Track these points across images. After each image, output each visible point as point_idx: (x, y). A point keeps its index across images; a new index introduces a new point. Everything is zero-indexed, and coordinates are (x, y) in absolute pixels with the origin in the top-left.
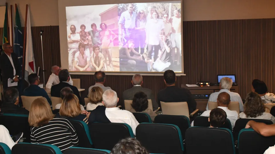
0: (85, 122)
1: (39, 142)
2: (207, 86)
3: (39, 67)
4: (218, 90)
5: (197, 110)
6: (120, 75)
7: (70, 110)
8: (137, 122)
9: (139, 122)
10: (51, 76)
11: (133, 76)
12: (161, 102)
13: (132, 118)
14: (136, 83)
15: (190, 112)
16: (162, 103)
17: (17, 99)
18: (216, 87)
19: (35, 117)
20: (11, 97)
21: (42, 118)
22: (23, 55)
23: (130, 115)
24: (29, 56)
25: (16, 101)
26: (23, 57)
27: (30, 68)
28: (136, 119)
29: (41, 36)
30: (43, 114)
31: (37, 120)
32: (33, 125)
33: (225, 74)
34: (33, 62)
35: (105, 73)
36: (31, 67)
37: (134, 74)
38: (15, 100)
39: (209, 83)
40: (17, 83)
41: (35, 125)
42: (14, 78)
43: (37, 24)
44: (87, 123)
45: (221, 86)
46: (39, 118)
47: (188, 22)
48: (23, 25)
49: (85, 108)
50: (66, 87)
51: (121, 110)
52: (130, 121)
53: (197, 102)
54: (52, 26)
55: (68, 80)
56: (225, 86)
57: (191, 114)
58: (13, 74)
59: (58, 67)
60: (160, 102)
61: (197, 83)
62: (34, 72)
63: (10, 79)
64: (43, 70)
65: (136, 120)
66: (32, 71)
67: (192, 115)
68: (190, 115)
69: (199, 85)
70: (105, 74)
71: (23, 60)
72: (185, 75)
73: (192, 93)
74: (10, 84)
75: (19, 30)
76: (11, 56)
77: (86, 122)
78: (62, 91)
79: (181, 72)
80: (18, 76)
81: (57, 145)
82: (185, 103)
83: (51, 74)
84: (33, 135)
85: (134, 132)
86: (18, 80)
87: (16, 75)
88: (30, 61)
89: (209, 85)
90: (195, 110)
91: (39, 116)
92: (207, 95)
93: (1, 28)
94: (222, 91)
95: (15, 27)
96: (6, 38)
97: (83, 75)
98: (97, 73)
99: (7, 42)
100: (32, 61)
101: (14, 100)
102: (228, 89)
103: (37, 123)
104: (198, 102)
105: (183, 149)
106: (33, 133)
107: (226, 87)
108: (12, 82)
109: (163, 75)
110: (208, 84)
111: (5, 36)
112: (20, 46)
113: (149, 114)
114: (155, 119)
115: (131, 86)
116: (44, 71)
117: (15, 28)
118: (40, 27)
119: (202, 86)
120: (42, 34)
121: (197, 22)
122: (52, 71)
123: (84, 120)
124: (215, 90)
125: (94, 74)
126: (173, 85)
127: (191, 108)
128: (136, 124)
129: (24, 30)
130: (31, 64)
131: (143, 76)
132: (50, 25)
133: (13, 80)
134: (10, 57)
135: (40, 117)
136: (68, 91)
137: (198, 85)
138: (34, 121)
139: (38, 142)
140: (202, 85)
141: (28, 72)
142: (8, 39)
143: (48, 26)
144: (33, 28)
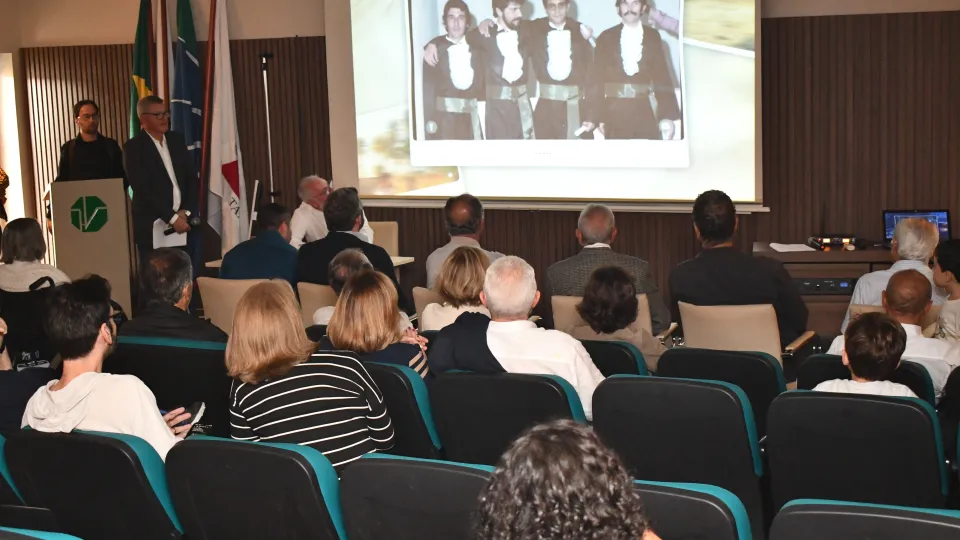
0: (417, 369)
1: (260, 434)
2: (846, 249)
3: (257, 182)
4: (888, 264)
5: (810, 334)
6: (536, 211)
7: (360, 328)
8: (598, 372)
9: (604, 372)
10: (297, 211)
11: (582, 214)
12: (680, 303)
13: (579, 359)
14: (594, 237)
15: (785, 341)
16: (685, 307)
17: (185, 290)
18: (880, 252)
19: (249, 350)
20: (163, 280)
21: (271, 354)
22: (201, 140)
23: (573, 349)
24: (224, 145)
25: (180, 296)
26: (202, 145)
27: (227, 184)
28: (594, 361)
29: (265, 72)
30: (273, 341)
31: (255, 360)
32: (240, 374)
33: (910, 207)
34: (236, 163)
35: (481, 203)
36: (229, 181)
37: (584, 208)
38: (176, 295)
39: (853, 240)
40: (185, 235)
41: (247, 378)
42: (175, 218)
43: (251, 32)
44: (423, 375)
45: (897, 248)
46: (261, 354)
47: (780, 21)
48: (202, 36)
49: (416, 324)
50: (349, 251)
51: (542, 329)
52: (572, 369)
53: (809, 305)
54: (301, 38)
55: (356, 227)
56: (913, 249)
57: (787, 348)
58: (172, 205)
59: (324, 182)
60: (677, 305)
61: (810, 239)
62: (238, 195)
63: (160, 223)
64: (272, 191)
65: (594, 366)
66: (234, 195)
67: (789, 351)
68: (783, 350)
69: (820, 247)
70: (480, 206)
71: (203, 158)
72: (767, 210)
73: (793, 275)
74: (161, 240)
75: (188, 53)
76: (164, 142)
77: (420, 372)
78: (337, 262)
79: (752, 198)
80: (188, 213)
81: (320, 447)
82: (766, 310)
83: (298, 207)
84: (238, 410)
85: (587, 408)
86: (187, 225)
87: (182, 207)
88: (227, 161)
89: (851, 248)
90: (800, 333)
91: (260, 346)
92: (843, 280)
94: (901, 266)
95: (176, 40)
96: (143, 81)
97: (408, 209)
98: (452, 202)
99: (150, 93)
100: (234, 159)
101: (173, 293)
102: (923, 260)
103: (250, 370)
104: (814, 305)
105: (758, 471)
106: (238, 401)
107: (917, 253)
108: (167, 233)
109: (690, 209)
110: (850, 243)
111: (139, 75)
112: (190, 107)
113: (639, 347)
114: (659, 364)
115: (574, 247)
116: (273, 194)
117: (174, 45)
118: (261, 41)
119: (827, 249)
120: (266, 67)
121: (812, 18)
122: (300, 195)
123: (411, 363)
124: (874, 266)
125: (443, 205)
126: (728, 244)
127: (789, 327)
128: (594, 378)
129: (206, 51)
130: (229, 171)
131: (617, 214)
132: (293, 35)
133: (171, 225)
134: (161, 145)
135: (264, 352)
136: (354, 264)
137: (812, 246)
138: (244, 364)
139: (255, 433)
140: (826, 245)
141: (220, 200)
142: (152, 84)
143: (289, 39)
144: (235, 45)
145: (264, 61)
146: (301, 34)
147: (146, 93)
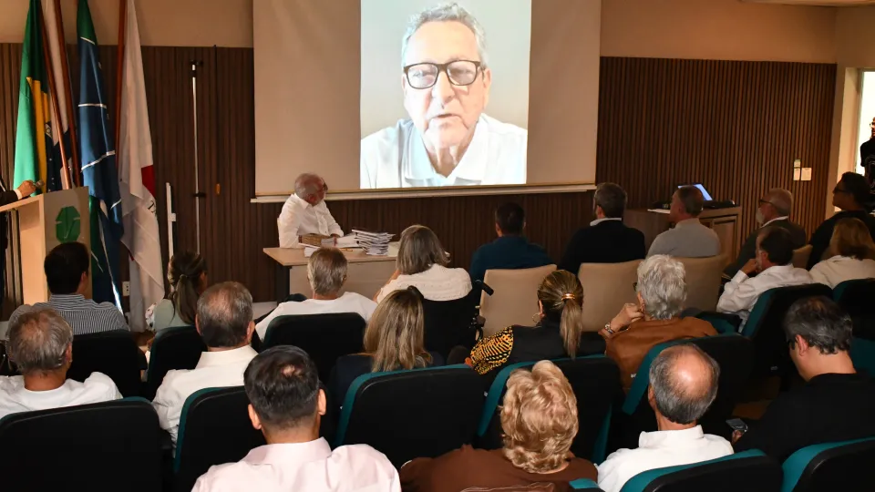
27: (144, 187)
29: (194, 79)
54: (221, 49)
64: (197, 192)
88: (144, 165)
93: (2, 44)
96: (37, 84)
100: (151, 164)
111: (32, 74)
116: (196, 195)
120: (195, 74)
132: (212, 45)
142: (48, 86)
143: (208, 48)
144: (147, 51)
145: (194, 69)
146: (219, 45)
147: (42, 96)
